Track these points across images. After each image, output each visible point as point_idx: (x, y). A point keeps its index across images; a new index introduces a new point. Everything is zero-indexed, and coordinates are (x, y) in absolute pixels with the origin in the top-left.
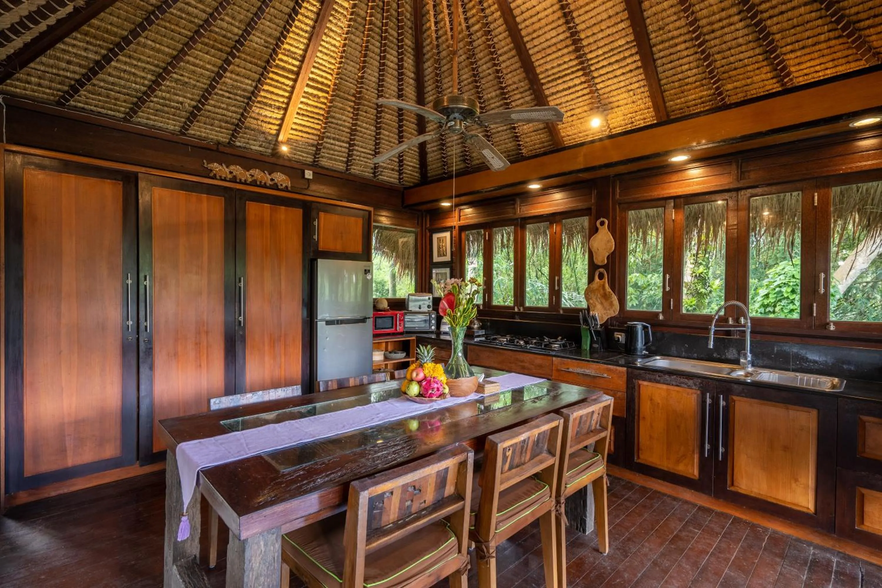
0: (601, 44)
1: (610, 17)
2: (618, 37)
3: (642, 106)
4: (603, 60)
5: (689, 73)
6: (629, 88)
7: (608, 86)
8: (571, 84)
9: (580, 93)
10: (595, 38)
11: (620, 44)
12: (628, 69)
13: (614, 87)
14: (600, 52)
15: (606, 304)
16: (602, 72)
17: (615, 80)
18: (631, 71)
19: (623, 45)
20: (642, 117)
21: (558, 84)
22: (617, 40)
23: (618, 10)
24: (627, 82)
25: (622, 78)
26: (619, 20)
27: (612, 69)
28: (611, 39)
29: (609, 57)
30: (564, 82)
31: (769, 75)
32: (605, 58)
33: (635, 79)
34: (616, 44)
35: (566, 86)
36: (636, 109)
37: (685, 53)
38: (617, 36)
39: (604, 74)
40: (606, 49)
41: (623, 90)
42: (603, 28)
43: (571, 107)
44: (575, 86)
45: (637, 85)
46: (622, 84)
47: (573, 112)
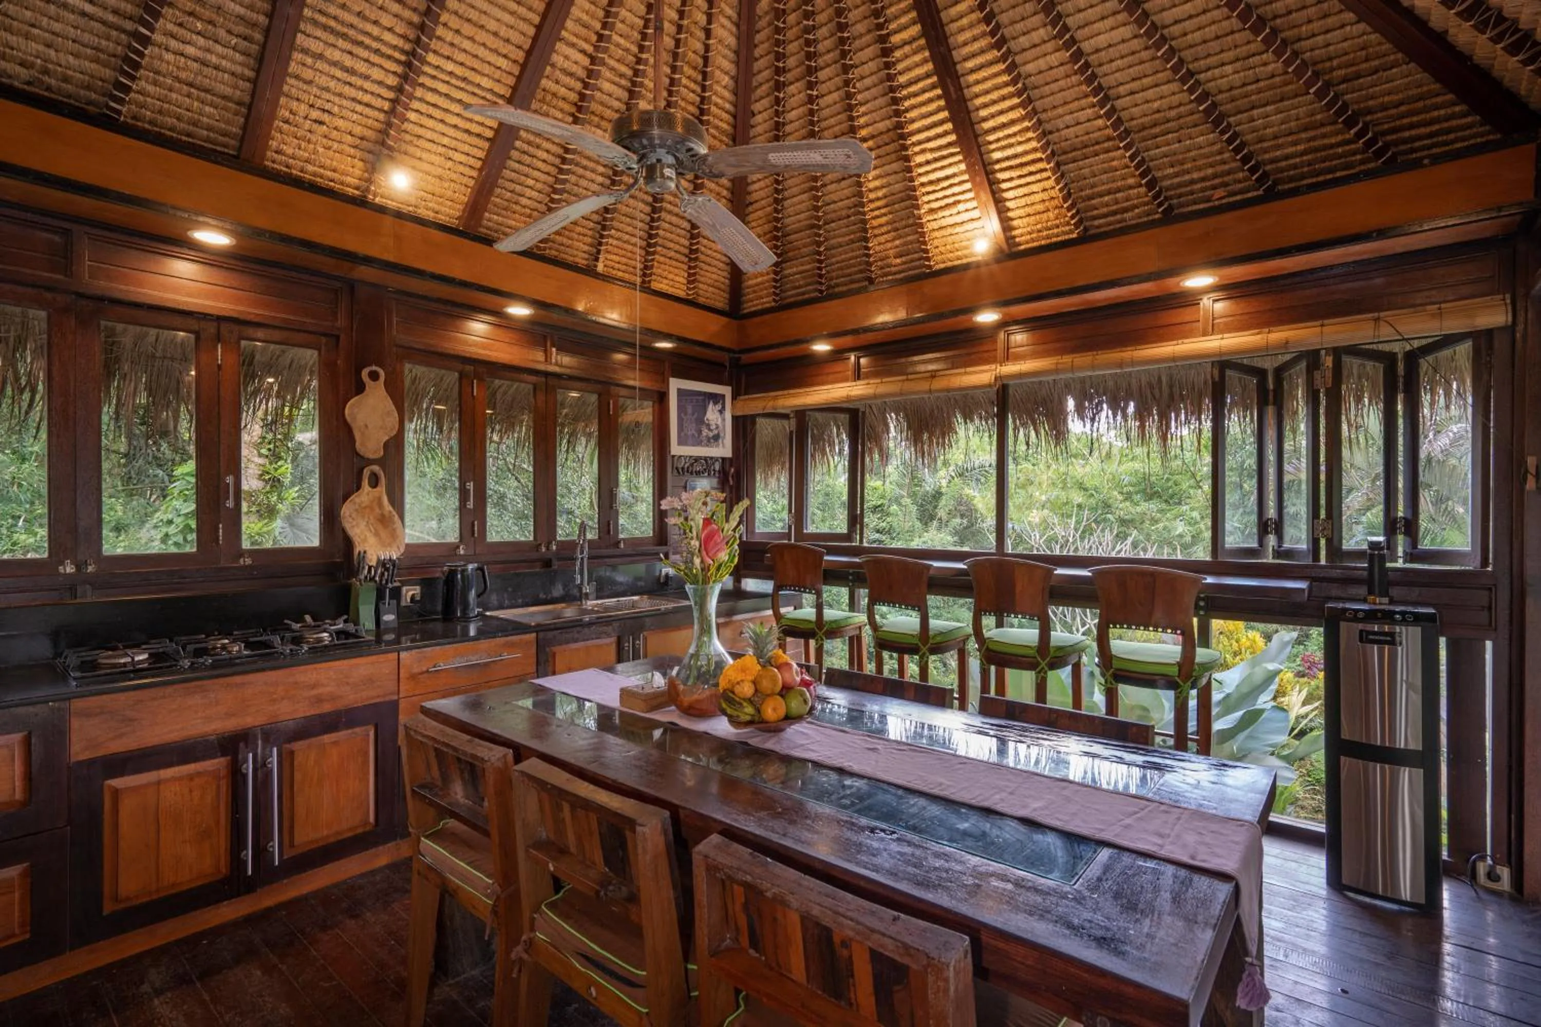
0: (461, 57)
1: (495, 34)
2: (486, 72)
3: (449, 193)
4: (444, 81)
5: (529, 192)
6: (451, 153)
7: (421, 126)
8: (361, 67)
9: (367, 98)
10: (457, 40)
11: (483, 84)
12: (468, 126)
13: (429, 135)
14: (450, 66)
15: (383, 534)
16: (430, 97)
17: (440, 127)
18: (467, 131)
19: (483, 89)
20: (437, 207)
21: (334, 46)
22: (484, 75)
23: (513, 39)
24: (454, 144)
25: (451, 132)
26: (504, 51)
27: (445, 106)
28: (476, 64)
29: (457, 87)
30: (350, 53)
31: (586, 248)
32: (448, 83)
33: (466, 148)
34: (478, 79)
35: (348, 62)
36: (438, 191)
37: (540, 165)
38: (487, 69)
39: (428, 103)
40: (459, 71)
41: (441, 150)
42: (477, 38)
43: (327, 106)
44: (367, 78)
45: (463, 158)
46: (446, 141)
47: (326, 117)
